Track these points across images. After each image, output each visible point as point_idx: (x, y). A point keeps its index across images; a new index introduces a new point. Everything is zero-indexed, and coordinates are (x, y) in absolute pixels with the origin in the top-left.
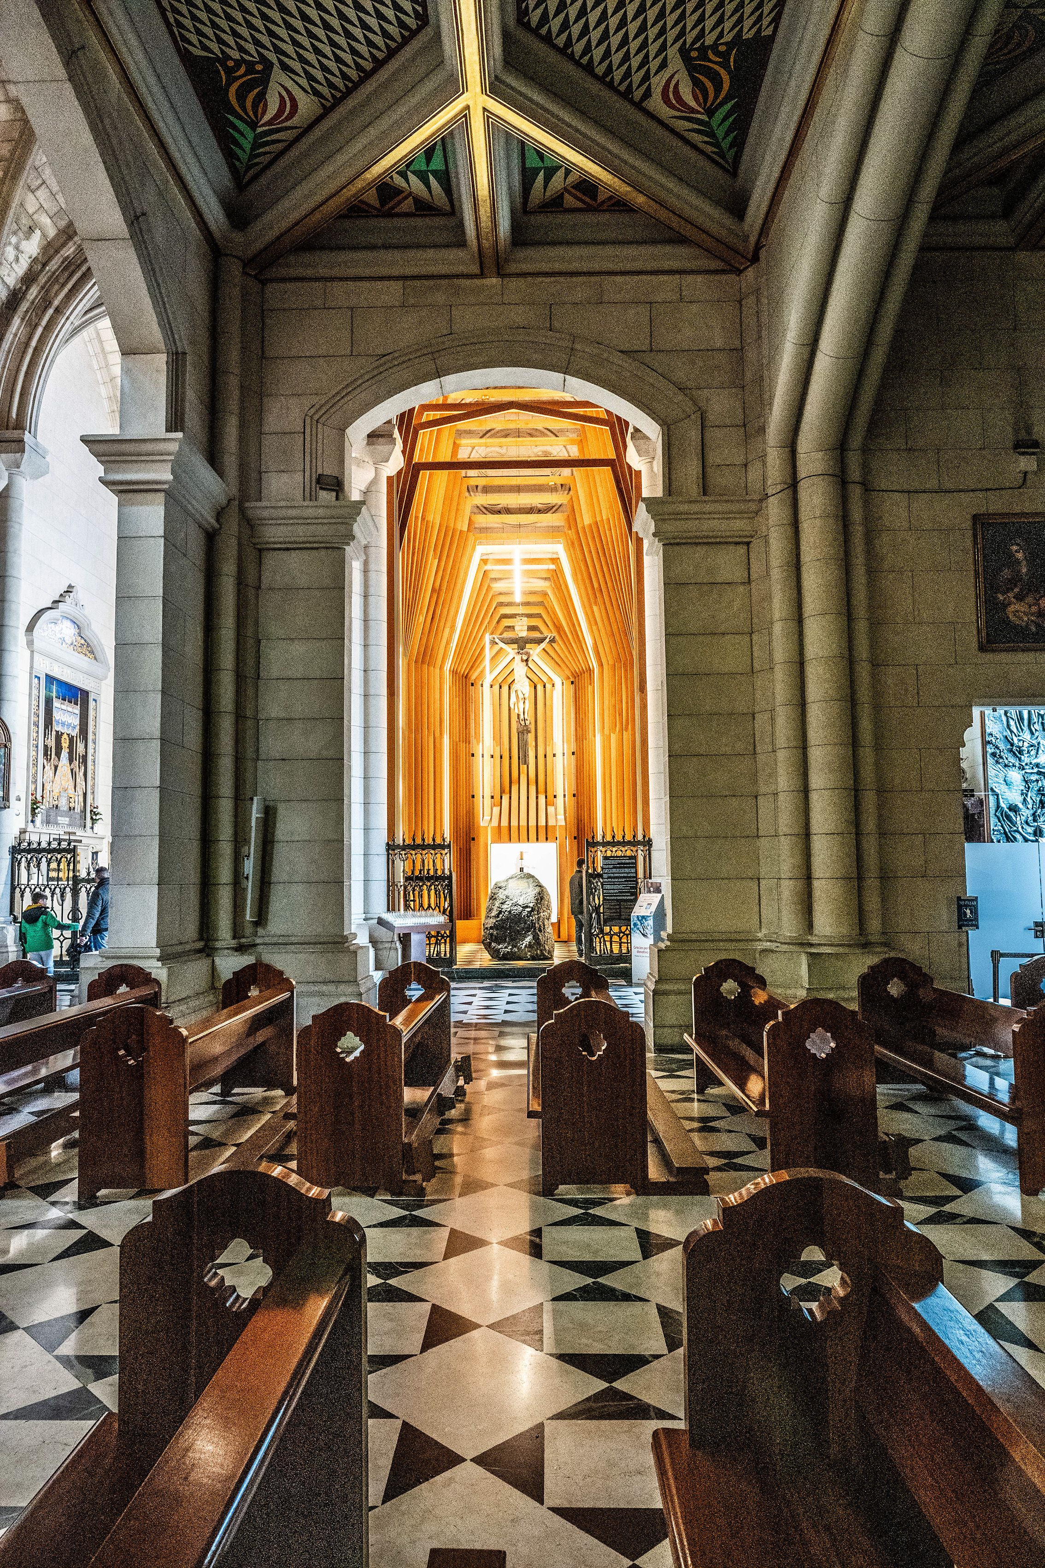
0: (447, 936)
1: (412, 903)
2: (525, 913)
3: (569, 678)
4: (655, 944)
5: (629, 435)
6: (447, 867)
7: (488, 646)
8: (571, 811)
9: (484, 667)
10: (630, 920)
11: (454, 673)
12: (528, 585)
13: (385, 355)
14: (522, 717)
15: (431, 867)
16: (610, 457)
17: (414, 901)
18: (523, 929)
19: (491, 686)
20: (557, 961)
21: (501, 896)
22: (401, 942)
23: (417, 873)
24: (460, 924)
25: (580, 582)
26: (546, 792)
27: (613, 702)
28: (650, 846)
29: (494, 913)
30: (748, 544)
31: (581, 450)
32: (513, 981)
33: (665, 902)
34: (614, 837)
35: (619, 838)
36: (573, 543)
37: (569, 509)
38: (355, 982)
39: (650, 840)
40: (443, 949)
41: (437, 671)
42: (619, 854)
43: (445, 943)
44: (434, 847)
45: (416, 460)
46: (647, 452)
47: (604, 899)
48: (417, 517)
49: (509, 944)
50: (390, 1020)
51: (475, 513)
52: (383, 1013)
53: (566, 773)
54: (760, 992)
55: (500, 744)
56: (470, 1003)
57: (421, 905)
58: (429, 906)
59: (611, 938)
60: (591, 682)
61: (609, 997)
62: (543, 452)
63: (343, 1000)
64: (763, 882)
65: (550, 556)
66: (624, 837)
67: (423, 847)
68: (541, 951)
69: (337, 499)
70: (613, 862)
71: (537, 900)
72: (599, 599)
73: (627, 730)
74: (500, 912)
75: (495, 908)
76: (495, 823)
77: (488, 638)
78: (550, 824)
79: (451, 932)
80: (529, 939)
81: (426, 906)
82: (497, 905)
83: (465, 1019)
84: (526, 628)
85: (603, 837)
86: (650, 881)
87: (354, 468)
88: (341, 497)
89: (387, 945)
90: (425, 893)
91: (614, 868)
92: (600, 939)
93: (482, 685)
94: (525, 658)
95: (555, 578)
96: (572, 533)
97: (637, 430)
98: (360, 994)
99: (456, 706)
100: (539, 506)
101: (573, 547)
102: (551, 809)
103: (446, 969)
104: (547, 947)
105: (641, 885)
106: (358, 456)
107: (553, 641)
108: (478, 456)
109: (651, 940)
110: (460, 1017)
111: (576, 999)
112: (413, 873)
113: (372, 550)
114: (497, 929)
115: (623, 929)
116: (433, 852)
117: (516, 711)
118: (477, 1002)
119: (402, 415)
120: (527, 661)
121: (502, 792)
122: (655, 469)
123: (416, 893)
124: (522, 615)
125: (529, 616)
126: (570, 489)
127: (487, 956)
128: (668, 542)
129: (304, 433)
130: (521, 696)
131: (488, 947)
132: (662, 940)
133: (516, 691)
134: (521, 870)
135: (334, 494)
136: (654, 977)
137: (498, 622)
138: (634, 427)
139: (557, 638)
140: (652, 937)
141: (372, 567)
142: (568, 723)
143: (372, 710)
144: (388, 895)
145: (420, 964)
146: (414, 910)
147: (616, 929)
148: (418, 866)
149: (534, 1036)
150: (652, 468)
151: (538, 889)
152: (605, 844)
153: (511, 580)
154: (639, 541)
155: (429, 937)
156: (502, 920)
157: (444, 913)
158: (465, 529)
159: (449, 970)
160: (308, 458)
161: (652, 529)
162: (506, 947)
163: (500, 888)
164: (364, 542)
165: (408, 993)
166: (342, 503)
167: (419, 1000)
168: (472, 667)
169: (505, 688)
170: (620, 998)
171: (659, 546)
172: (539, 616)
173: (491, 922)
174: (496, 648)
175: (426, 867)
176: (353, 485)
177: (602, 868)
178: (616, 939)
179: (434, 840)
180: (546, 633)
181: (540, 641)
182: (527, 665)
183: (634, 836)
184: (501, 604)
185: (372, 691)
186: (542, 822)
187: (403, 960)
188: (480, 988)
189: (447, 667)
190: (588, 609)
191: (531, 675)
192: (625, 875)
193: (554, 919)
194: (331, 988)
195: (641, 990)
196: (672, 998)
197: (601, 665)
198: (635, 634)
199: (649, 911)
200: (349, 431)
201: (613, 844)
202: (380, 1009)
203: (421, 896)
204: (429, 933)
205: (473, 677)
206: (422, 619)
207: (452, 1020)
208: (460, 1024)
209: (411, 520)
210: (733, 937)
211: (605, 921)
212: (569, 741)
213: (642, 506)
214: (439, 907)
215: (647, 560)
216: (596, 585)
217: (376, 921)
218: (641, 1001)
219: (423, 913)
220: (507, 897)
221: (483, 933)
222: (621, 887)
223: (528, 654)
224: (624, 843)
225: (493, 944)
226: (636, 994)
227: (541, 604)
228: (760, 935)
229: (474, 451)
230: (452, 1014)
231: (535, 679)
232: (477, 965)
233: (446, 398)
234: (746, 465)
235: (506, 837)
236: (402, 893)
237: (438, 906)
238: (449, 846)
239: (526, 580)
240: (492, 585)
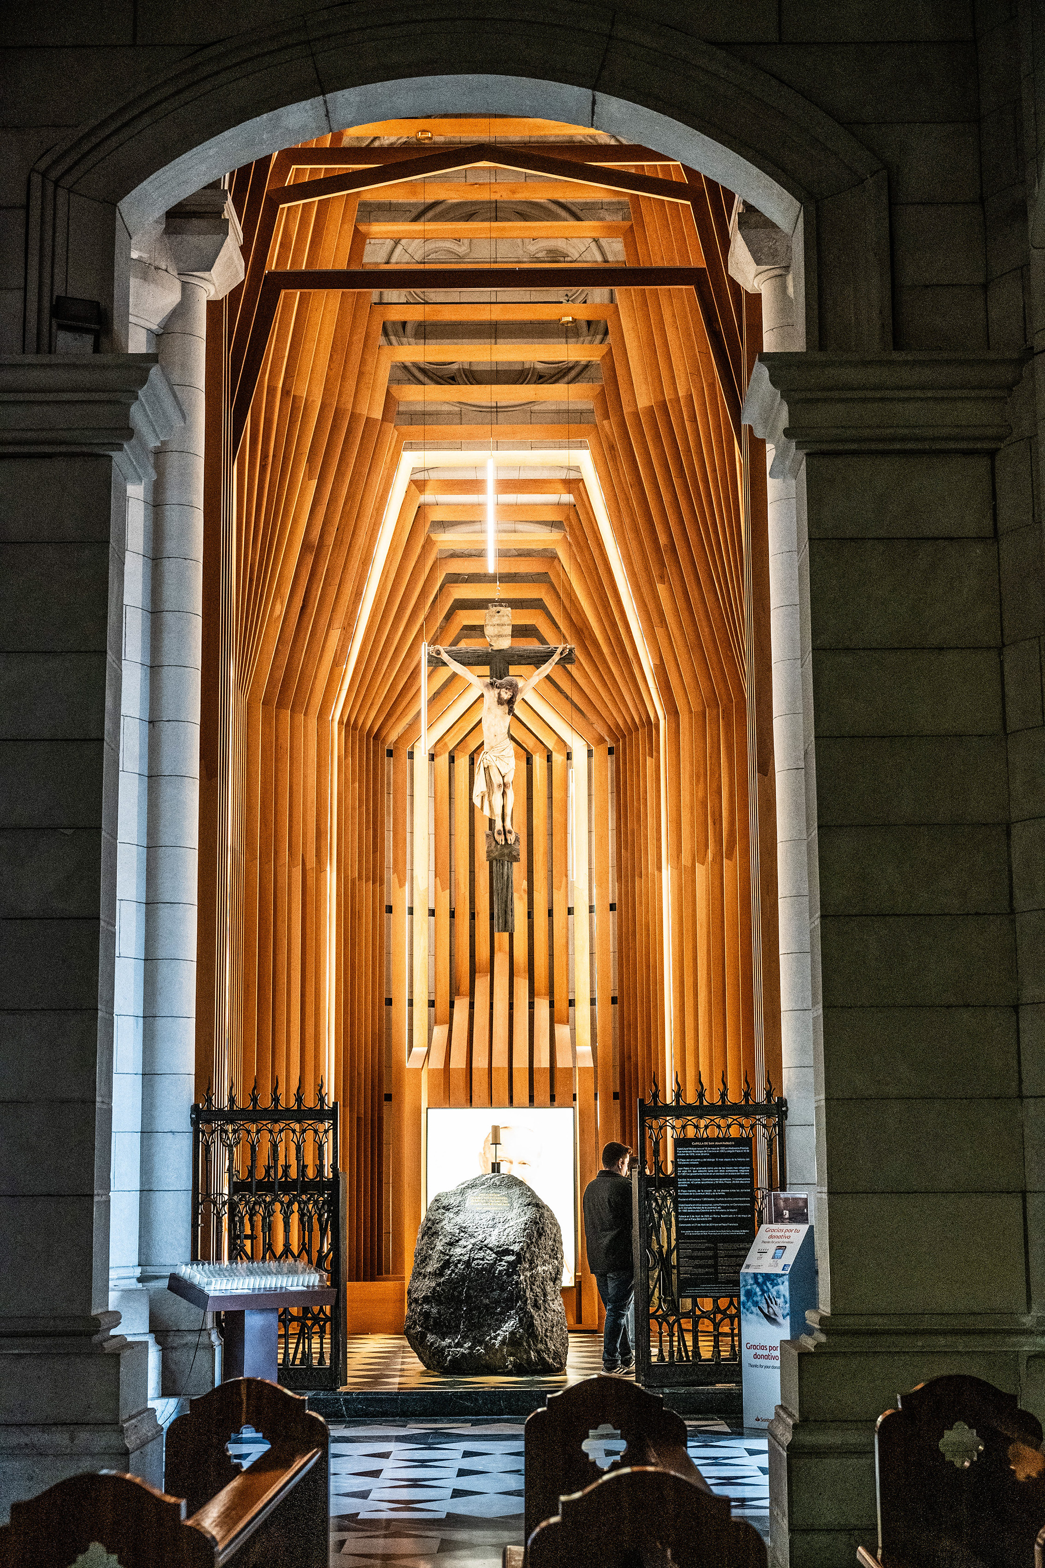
0: (327, 1319)
1: (248, 1243)
2: (502, 1267)
3: (601, 740)
4: (794, 1340)
5: (734, 217)
6: (328, 1160)
7: (424, 669)
8: (607, 1039)
9: (419, 714)
10: (737, 1283)
11: (350, 726)
12: (513, 537)
13: (206, 46)
14: (498, 825)
15: (293, 1162)
16: (693, 265)
17: (252, 1237)
18: (497, 1302)
19: (432, 757)
20: (573, 1377)
21: (448, 1228)
22: (222, 1332)
23: (260, 1174)
24: (355, 1290)
25: (630, 535)
26: (551, 993)
27: (701, 794)
28: (784, 1115)
29: (432, 1266)
30: (992, 454)
31: (631, 245)
32: (475, 1423)
33: (817, 1248)
34: (701, 1095)
35: (712, 1097)
36: (612, 448)
37: (604, 373)
38: (115, 1425)
39: (783, 1102)
40: (315, 1346)
41: (313, 723)
42: (715, 1133)
43: (322, 1331)
44: (300, 1115)
45: (272, 265)
46: (774, 254)
47: (679, 1236)
48: (272, 390)
49: (465, 1338)
50: (189, 1515)
51: (399, 382)
52: (172, 1500)
53: (596, 950)
54: (1027, 1451)
55: (451, 885)
56: (376, 1474)
57: (269, 1247)
58: (287, 1250)
59: (695, 1324)
60: (653, 749)
61: (688, 1465)
62: (550, 251)
63: (85, 1466)
64: (1030, 1198)
65: (563, 475)
66: (723, 1095)
67: (276, 1115)
68: (538, 1352)
69: (97, 349)
70: (700, 1152)
71: (530, 1236)
72: (670, 569)
73: (730, 856)
74: (446, 1264)
75: (435, 1256)
76: (436, 1061)
77: (424, 651)
78: (560, 1064)
79: (335, 1308)
80: (509, 1326)
81: (279, 1248)
82: (439, 1247)
83: (364, 1510)
84: (508, 630)
85: (678, 1095)
86: (783, 1195)
87: (134, 282)
88: (105, 343)
89: (191, 1338)
90: (279, 1218)
91: (701, 1165)
92: (672, 1327)
93: (411, 755)
94: (506, 695)
95: (574, 522)
96: (609, 426)
97: (749, 208)
98: (126, 1453)
99: (352, 799)
100: (539, 366)
101: (614, 458)
102: (562, 1032)
103: (322, 1395)
104: (550, 1345)
105: (763, 1204)
106: (145, 256)
107: (567, 659)
108: (406, 258)
109: (784, 1332)
110: (350, 1506)
111: (615, 1466)
112: (251, 1173)
113: (173, 461)
114: (439, 1303)
115: (723, 1303)
116: (297, 1127)
117: (487, 812)
118: (391, 1469)
119: (244, 171)
120: (510, 702)
121: (454, 991)
122: (791, 291)
123: (258, 1219)
124: (501, 602)
125: (516, 604)
126: (606, 333)
127: (414, 1363)
128: (817, 447)
129: (27, 207)
130: (497, 779)
131: (418, 1344)
132: (810, 1331)
133: (487, 769)
134: (496, 1167)
135: (89, 339)
136: (790, 1415)
137: (449, 617)
138: (745, 203)
139: (578, 653)
140: (786, 1323)
141: (172, 495)
142: (602, 839)
143: (166, 808)
144: (195, 1225)
145: (262, 1383)
146: (251, 1259)
147: (707, 1304)
148: (264, 1159)
149: (518, 1551)
150: (784, 288)
151: (530, 1213)
152: (680, 1111)
153: (477, 527)
154: (757, 448)
155: (285, 1319)
156: (450, 1280)
157: (319, 1266)
158: (378, 414)
159: (330, 1396)
160: (34, 261)
161: (783, 421)
162: (458, 1345)
163: (447, 1208)
164: (153, 443)
165: (233, 1449)
166: (106, 359)
167: (256, 1468)
168: (389, 715)
169: (462, 762)
170: (716, 1462)
171: (797, 456)
172: (536, 604)
173: (426, 1286)
174: (443, 675)
175: (281, 1161)
176: (132, 319)
177: (676, 1165)
178: (706, 1325)
179: (299, 1099)
180: (553, 641)
181: (537, 660)
182: (511, 711)
183: (747, 1095)
184: (454, 579)
185: (166, 768)
186: (543, 1061)
187: (226, 1374)
188: (399, 1439)
189: (337, 712)
190: (645, 590)
191: (520, 734)
192: (727, 1181)
193: (568, 1279)
194: (60, 1438)
195: (762, 1444)
196: (832, 1464)
197: (672, 711)
198: (748, 644)
199: (781, 1263)
200: (124, 205)
201: (700, 1110)
202: (167, 1492)
203: (269, 1227)
204: (286, 1311)
205: (393, 737)
206: (280, 609)
207: (333, 1512)
208: (350, 1522)
209: (260, 392)
210: (971, 1323)
211: (684, 1285)
212: (602, 884)
213: (761, 372)
214: (309, 1253)
215: (773, 486)
216: (662, 540)
217: (164, 1283)
218: (762, 1470)
219: (273, 1265)
220: (463, 1230)
221: (406, 1311)
222: (717, 1208)
223: (513, 688)
224: (723, 1110)
225: (430, 1338)
226: (752, 1452)
227: (541, 578)
228: (1028, 1321)
229: (399, 248)
230: (333, 1500)
231: (529, 743)
232: (393, 1384)
233: (338, 137)
234: (985, 287)
235: (460, 1093)
236: (225, 1218)
237: (305, 1248)
238: (334, 1111)
239: (510, 526)
240: (434, 537)
